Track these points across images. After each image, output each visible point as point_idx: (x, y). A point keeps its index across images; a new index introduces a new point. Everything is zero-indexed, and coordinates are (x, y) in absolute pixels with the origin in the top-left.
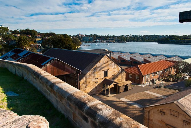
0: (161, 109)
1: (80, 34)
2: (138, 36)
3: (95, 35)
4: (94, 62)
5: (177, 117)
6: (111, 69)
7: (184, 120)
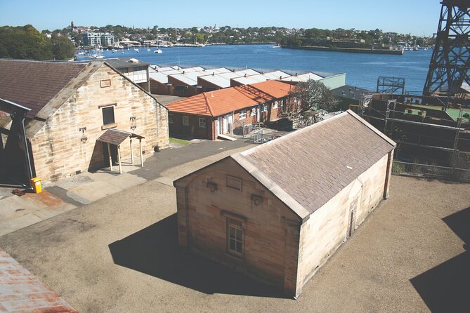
0: (209, 177)
1: (74, 26)
2: (233, 29)
3: (118, 26)
4: (70, 84)
5: (239, 189)
6: (123, 103)
7: (252, 195)
